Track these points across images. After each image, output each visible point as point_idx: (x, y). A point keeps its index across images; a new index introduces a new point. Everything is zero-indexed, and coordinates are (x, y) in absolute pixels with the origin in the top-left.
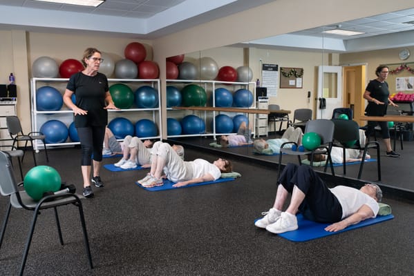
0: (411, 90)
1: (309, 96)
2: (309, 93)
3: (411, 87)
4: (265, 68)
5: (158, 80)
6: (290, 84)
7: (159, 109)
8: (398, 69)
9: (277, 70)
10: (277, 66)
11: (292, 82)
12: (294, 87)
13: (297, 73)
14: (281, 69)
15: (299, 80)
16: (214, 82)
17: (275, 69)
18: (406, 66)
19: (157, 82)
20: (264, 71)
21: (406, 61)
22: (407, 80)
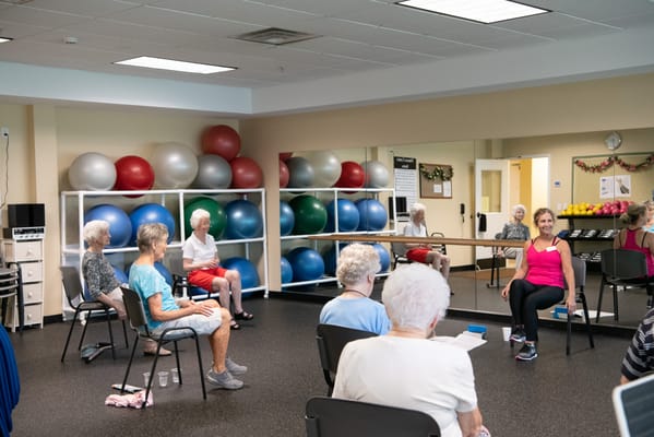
0: (626, 195)
1: (463, 212)
2: (463, 206)
3: (627, 191)
4: (398, 164)
5: (262, 190)
6: (436, 191)
7: (264, 238)
8: (604, 164)
9: (414, 168)
10: (415, 160)
11: (437, 188)
12: (440, 196)
13: (444, 174)
14: (421, 166)
15: (446, 184)
16: (336, 189)
17: (412, 166)
18: (616, 158)
19: (260, 193)
20: (396, 170)
21: (617, 152)
22: (620, 181)
